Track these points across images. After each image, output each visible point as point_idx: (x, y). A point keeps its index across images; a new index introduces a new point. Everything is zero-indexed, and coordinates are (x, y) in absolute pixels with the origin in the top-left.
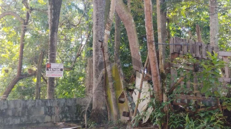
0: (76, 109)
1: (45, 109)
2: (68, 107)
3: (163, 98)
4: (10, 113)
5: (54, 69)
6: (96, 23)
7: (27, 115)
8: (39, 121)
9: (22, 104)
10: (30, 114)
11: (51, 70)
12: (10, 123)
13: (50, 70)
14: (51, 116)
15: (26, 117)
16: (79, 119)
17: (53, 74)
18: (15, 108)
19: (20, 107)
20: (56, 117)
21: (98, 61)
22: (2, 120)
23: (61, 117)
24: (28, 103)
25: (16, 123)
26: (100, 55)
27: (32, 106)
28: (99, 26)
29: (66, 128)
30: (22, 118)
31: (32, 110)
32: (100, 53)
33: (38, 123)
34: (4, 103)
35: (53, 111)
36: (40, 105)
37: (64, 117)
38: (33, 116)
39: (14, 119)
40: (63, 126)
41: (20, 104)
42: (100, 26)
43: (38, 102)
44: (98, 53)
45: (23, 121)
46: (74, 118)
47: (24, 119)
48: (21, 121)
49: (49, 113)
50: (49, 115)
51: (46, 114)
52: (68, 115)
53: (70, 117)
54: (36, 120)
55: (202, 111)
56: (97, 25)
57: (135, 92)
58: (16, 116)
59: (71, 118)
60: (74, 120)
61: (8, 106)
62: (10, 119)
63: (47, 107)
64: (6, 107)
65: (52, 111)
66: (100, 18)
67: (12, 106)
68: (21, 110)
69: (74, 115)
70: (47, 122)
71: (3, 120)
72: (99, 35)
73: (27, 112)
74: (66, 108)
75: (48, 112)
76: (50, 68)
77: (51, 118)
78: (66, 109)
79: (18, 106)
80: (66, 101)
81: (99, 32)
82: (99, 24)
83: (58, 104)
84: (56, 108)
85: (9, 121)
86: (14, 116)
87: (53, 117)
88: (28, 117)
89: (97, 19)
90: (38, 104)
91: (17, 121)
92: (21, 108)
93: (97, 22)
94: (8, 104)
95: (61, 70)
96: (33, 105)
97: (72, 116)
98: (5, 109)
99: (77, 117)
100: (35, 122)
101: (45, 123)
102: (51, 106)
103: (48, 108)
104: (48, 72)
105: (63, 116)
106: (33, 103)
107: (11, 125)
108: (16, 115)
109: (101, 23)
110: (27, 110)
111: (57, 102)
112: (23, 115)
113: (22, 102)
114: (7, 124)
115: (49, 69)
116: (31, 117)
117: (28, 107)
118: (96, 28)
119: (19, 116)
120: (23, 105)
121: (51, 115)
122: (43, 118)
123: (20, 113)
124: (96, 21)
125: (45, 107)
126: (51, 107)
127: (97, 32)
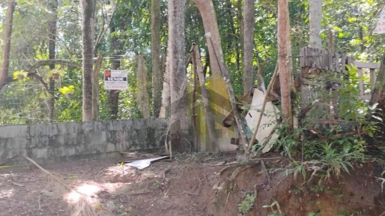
0: (146, 133)
1: (107, 134)
2: (137, 131)
3: (293, 122)
4: (62, 140)
5: (115, 78)
6: (173, 14)
7: (83, 143)
8: (100, 151)
9: (76, 128)
10: (87, 141)
11: (112, 80)
12: (63, 155)
13: (110, 80)
14: (115, 144)
15: (82, 146)
16: (151, 147)
17: (115, 85)
18: (68, 134)
19: (74, 132)
20: (122, 145)
21: (177, 67)
22: (52, 150)
23: (128, 145)
24: (84, 127)
25: (70, 154)
26: (180, 59)
27: (90, 131)
28: (177, 18)
29: (140, 159)
30: (78, 148)
31: (90, 135)
32: (180, 56)
33: (99, 153)
34: (53, 127)
35: (117, 137)
36: (100, 128)
37: (132, 145)
38: (92, 144)
39: (68, 149)
40: (136, 157)
41: (74, 128)
42: (179, 18)
43: (97, 125)
44: (177, 55)
45: (80, 151)
46: (145, 146)
47: (81, 148)
48: (77, 151)
49: (112, 140)
50: (112, 142)
51: (108, 140)
52: (137, 142)
53: (140, 144)
54: (96, 149)
55: (339, 137)
56: (175, 16)
57: (249, 114)
58: (69, 145)
59: (141, 146)
60: (145, 148)
61: (59, 131)
62: (62, 148)
63: (109, 131)
64: (56, 132)
65: (115, 137)
66: (178, 6)
67: (64, 131)
68: (75, 136)
69: (145, 143)
70: (110, 152)
71: (54, 151)
72: (178, 30)
73: (83, 139)
74: (135, 133)
75: (111, 138)
76: (110, 76)
77: (116, 147)
78: (133, 135)
79: (71, 131)
80: (133, 123)
81: (178, 26)
82: (177, 16)
83: (124, 128)
84: (121, 132)
85: (61, 152)
86: (67, 145)
87: (117, 145)
88: (85, 145)
89: (175, 8)
90: (98, 128)
91: (72, 152)
92: (75, 134)
93: (175, 12)
94: (58, 128)
95: (125, 79)
96: (91, 128)
97: (142, 143)
98: (55, 136)
99: (148, 145)
100: (95, 152)
101: (107, 153)
102: (115, 130)
103: (111, 133)
104: (107, 82)
105: (131, 143)
106: (91, 127)
107: (65, 157)
108: (70, 143)
109: (180, 13)
110: (83, 136)
111: (122, 124)
112: (79, 143)
113: (77, 126)
114: (59, 156)
115: (108, 78)
116: (89, 146)
117: (85, 132)
118: (174, 21)
119: (73, 145)
120: (78, 130)
121: (115, 142)
122: (105, 147)
123: (75, 140)
124: (173, 10)
125: (106, 132)
126: (114, 132)
127: (175, 26)
